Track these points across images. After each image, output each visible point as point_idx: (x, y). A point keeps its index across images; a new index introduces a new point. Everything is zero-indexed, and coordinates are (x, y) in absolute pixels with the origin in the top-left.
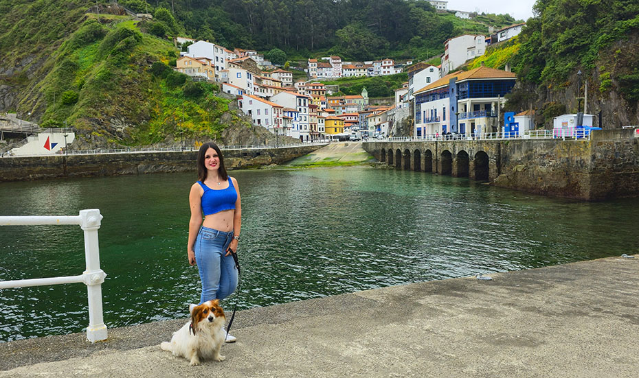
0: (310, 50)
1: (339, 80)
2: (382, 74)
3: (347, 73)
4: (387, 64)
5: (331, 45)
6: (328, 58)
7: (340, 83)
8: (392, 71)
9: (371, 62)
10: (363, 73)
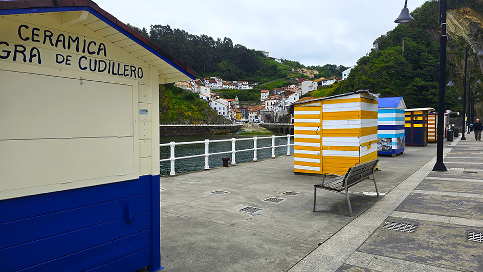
0: (203, 72)
1: (221, 90)
2: (242, 88)
3: (225, 87)
4: (245, 84)
5: (215, 71)
6: (214, 78)
7: (222, 92)
8: (248, 88)
9: (236, 82)
10: (233, 87)
